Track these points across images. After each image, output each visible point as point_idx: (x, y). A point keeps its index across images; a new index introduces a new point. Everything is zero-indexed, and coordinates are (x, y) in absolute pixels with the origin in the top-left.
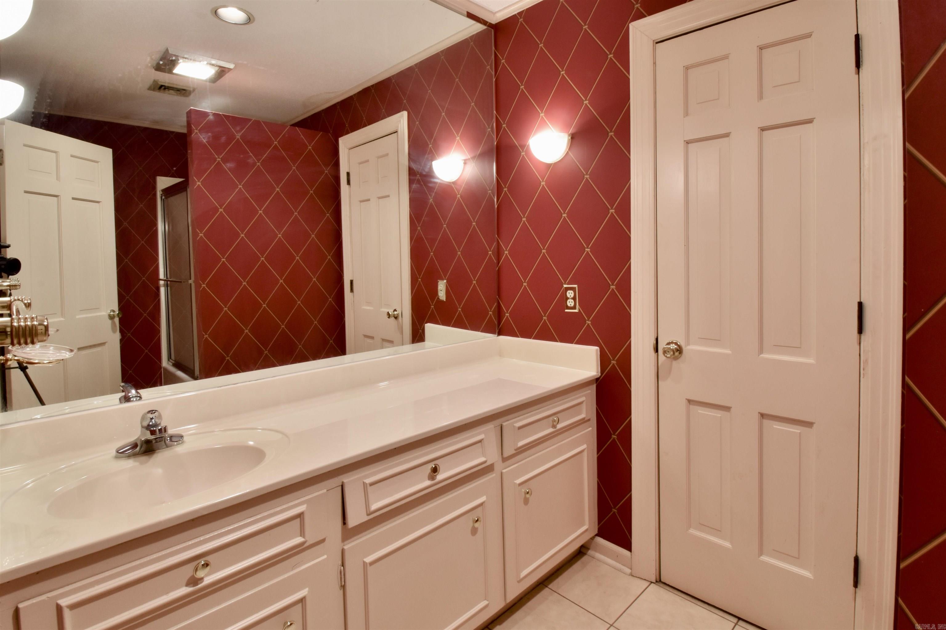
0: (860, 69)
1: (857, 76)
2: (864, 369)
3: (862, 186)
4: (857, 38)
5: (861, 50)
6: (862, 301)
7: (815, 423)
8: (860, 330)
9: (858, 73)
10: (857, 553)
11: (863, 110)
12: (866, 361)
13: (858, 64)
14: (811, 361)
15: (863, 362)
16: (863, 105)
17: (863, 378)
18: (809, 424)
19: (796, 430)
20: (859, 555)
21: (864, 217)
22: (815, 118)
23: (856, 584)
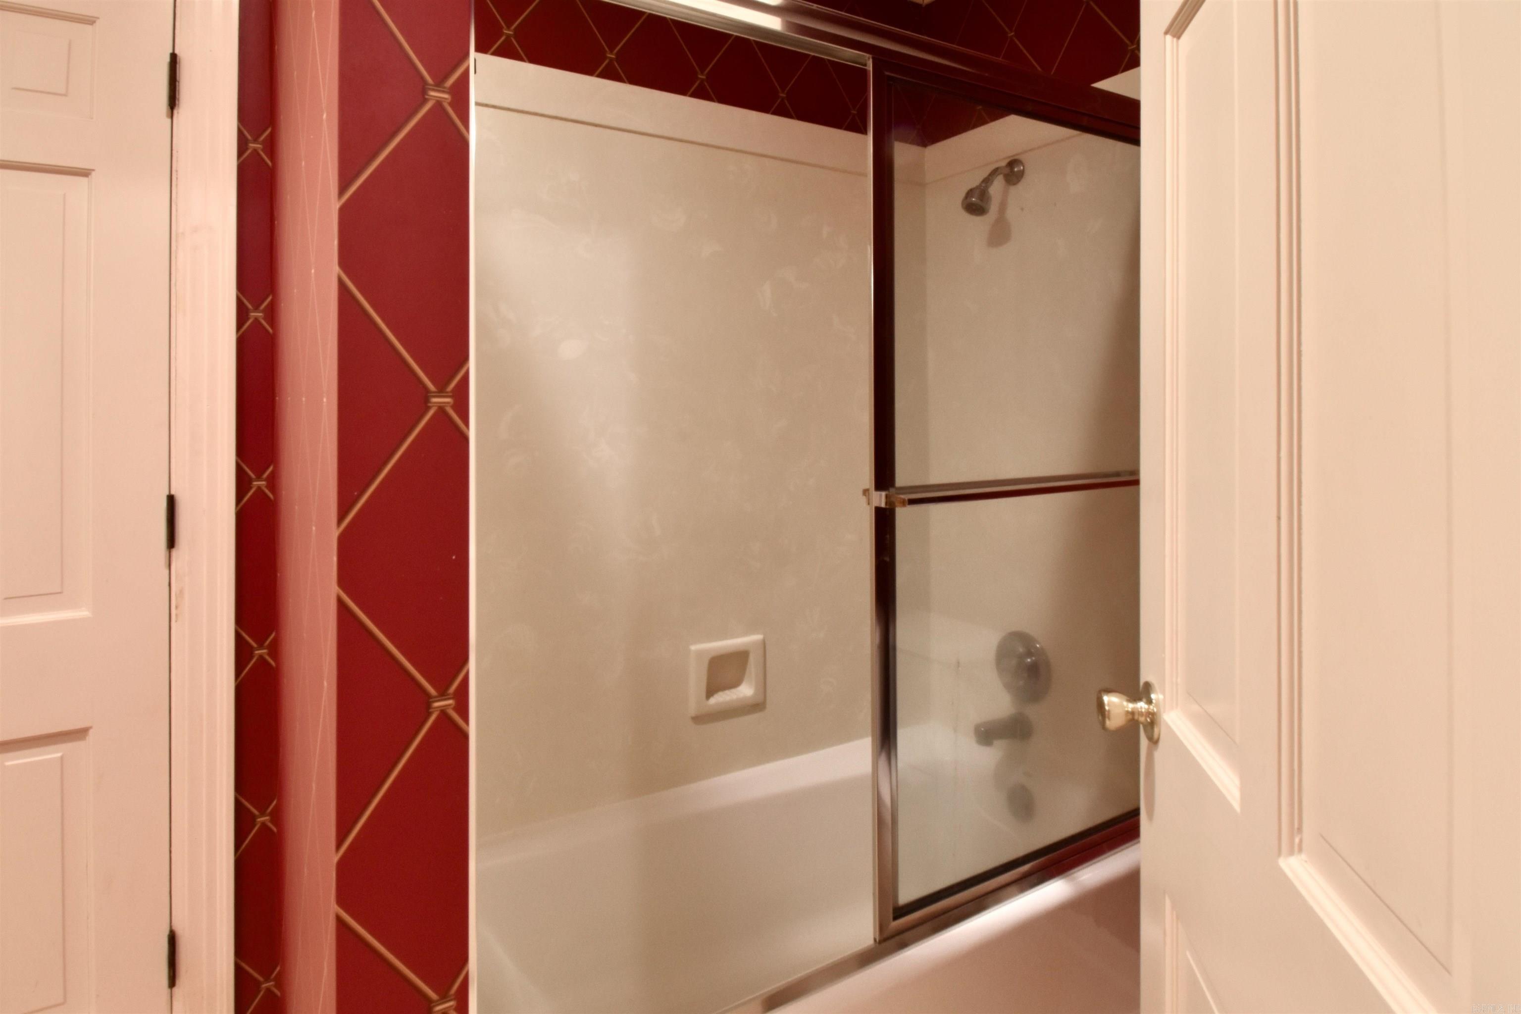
0: (175, 112)
1: (169, 120)
2: (177, 607)
3: (173, 303)
4: (174, 60)
5: (179, 82)
6: (173, 492)
7: (91, 728)
8: (171, 542)
9: (172, 116)
10: (171, 926)
11: (177, 178)
12: (181, 592)
13: (173, 101)
14: (83, 613)
15: (176, 595)
16: (177, 171)
17: (176, 621)
18: (80, 734)
19: (51, 754)
20: (174, 928)
21: (176, 353)
22: (93, 170)
23: (172, 981)
